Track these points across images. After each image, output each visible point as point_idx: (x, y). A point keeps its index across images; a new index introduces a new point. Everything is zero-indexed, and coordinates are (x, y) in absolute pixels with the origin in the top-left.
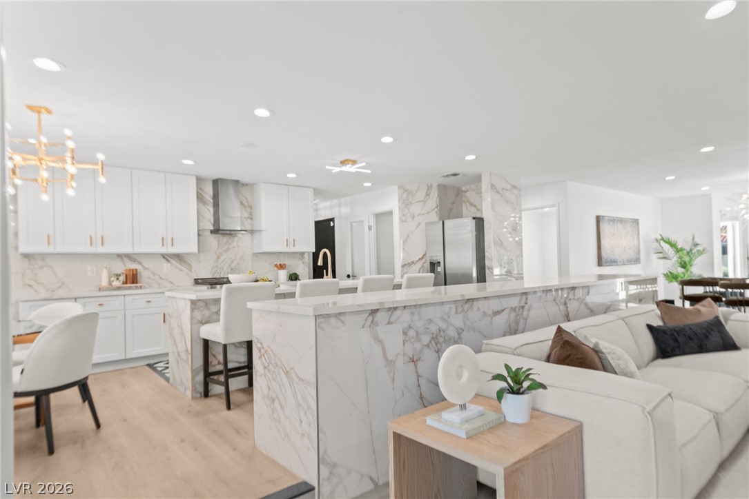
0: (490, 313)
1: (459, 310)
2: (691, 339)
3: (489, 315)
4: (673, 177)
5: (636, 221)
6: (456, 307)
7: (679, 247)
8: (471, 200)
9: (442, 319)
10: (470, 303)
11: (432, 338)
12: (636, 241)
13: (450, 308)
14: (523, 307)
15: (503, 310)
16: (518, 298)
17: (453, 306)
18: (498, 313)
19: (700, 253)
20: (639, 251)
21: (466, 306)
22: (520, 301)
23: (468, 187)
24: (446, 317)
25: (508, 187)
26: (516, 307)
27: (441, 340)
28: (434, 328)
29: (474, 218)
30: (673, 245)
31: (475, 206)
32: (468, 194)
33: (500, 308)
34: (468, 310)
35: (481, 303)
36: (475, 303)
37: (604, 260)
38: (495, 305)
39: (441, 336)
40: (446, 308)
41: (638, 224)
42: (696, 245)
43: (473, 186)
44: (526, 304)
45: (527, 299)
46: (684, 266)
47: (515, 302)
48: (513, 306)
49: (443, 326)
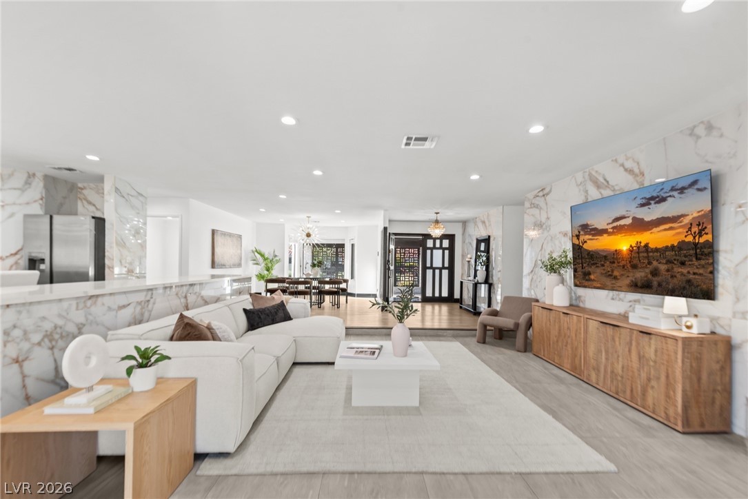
0: (116, 307)
1: (81, 306)
2: (268, 315)
3: (114, 310)
4: (264, 210)
5: (240, 237)
6: (77, 304)
7: (266, 257)
8: (90, 198)
9: (60, 316)
10: (94, 299)
11: (46, 336)
12: (239, 251)
13: (70, 305)
14: (148, 301)
15: (129, 305)
16: (145, 293)
17: (74, 303)
18: (124, 307)
19: (278, 261)
20: (241, 259)
21: (89, 303)
22: (146, 296)
23: (85, 185)
24: (64, 314)
25: (134, 193)
26: (141, 302)
27: (57, 336)
28: (48, 326)
29: (93, 217)
30: (262, 255)
31: (94, 205)
32: (85, 192)
33: (125, 303)
34: (91, 306)
35: (106, 300)
36: (100, 299)
37: (216, 265)
38: (122, 300)
39: (57, 333)
40: (65, 305)
41: (241, 238)
42: (276, 256)
43: (92, 185)
44: (152, 298)
45: (152, 294)
46: (268, 270)
47: (141, 297)
48: (139, 300)
49: (60, 322)
